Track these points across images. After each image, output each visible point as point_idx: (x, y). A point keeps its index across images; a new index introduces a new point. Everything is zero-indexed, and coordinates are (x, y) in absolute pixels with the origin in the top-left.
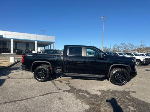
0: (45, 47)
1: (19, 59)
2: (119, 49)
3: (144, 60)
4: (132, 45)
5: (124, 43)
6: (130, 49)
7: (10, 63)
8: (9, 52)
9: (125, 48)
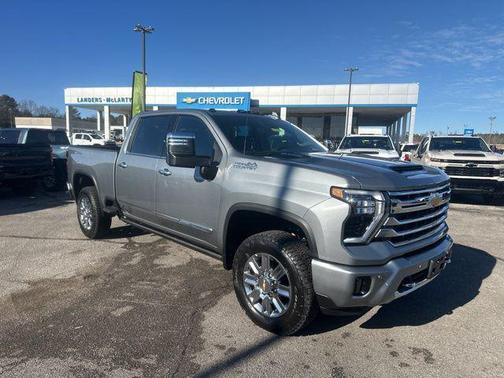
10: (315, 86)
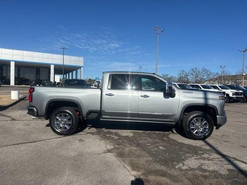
0: (68, 74)
1: (25, 94)
2: (189, 77)
3: (233, 94)
4: (208, 71)
5: (196, 68)
6: (205, 77)
7: (11, 100)
8: (8, 82)
9: (197, 76)
10: (33, 52)
